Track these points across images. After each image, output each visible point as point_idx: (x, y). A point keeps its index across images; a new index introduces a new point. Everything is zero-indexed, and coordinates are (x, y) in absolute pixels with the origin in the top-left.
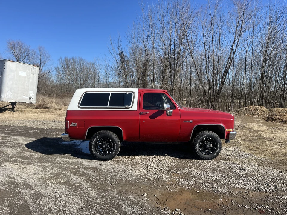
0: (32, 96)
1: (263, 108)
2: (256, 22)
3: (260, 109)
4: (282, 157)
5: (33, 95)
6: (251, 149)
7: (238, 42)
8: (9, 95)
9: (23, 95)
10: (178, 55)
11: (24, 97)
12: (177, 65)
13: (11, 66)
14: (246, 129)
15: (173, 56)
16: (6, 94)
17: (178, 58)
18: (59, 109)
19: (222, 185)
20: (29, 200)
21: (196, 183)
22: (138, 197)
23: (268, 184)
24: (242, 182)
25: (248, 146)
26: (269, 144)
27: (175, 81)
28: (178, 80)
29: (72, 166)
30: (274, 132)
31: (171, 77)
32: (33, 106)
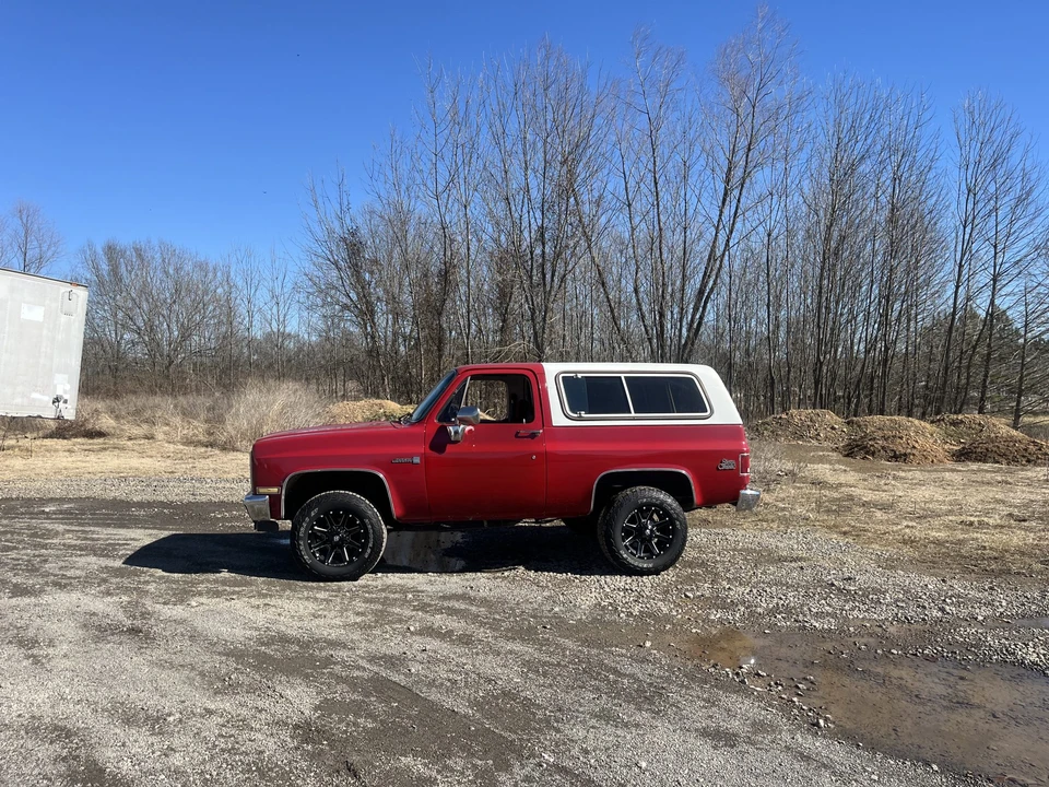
0: (65, 392)
1: (830, 417)
2: (794, 145)
3: (822, 421)
4: (931, 548)
5: (68, 387)
6: (845, 533)
7: (738, 201)
9: (34, 391)
10: (555, 247)
11: (35, 395)
12: (552, 280)
15: (538, 251)
17: (558, 255)
18: (147, 438)
19: (818, 615)
20: (376, 669)
21: (752, 614)
22: (633, 649)
23: (924, 607)
24: (862, 607)
25: (834, 525)
26: (885, 517)
27: (547, 331)
28: (558, 328)
29: (397, 596)
30: (886, 488)
31: (533, 320)
32: (38, 429)
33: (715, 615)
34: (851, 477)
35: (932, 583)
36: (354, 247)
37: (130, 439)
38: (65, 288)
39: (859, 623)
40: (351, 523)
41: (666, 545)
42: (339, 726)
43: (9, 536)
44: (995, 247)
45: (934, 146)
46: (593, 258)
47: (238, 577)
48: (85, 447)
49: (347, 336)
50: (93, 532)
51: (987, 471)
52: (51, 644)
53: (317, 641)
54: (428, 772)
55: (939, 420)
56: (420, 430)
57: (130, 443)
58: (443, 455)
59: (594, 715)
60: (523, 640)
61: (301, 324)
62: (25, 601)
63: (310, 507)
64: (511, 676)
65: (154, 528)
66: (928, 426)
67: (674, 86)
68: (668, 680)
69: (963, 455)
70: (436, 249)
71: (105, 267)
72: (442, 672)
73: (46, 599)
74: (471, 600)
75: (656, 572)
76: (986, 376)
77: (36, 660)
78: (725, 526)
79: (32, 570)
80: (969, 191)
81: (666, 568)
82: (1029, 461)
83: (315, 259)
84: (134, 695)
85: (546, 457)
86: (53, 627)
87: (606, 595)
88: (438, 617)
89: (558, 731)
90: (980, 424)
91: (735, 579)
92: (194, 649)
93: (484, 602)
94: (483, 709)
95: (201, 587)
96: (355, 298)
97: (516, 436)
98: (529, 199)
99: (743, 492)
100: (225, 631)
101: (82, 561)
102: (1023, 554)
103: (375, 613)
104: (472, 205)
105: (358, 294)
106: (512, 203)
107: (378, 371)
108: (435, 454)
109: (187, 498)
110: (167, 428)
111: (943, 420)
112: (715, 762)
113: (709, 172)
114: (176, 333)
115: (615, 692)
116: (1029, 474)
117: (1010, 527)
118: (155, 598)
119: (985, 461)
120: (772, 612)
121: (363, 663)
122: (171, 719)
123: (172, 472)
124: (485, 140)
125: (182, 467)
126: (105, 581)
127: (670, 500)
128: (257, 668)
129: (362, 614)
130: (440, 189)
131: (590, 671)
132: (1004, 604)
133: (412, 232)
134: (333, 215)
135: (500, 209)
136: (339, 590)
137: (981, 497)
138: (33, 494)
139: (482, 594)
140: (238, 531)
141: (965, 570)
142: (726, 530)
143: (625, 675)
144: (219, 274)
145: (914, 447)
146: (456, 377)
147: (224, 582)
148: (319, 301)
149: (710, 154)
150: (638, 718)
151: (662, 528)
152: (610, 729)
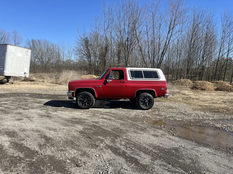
1: (189, 81)
2: (184, 20)
3: (187, 82)
4: (204, 107)
5: (27, 71)
6: (187, 104)
7: (172, 33)
8: (10, 71)
9: (20, 71)
10: (131, 42)
11: (20, 72)
12: (130, 50)
13: (11, 49)
14: (181, 93)
15: (127, 43)
16: (8, 70)
17: (131, 44)
18: (43, 82)
19: (178, 118)
20: (93, 123)
21: (165, 117)
22: (142, 122)
23: (199, 117)
24: (187, 117)
25: (185, 102)
26: (197, 101)
27: (128, 61)
28: (131, 60)
29: (96, 112)
30: (198, 95)
31: (125, 58)
32: (20, 79)
33: (158, 117)
34: (192, 93)
35: (202, 113)
36: (86, 42)
37: (39, 82)
38: (26, 50)
39: (186, 119)
40: (88, 98)
41: (150, 104)
42: (87, 132)
43: (20, 100)
44: (229, 44)
45: (216, 21)
46: (139, 45)
47: (66, 108)
48: (30, 83)
49: (84, 61)
50: (36, 99)
51: (221, 93)
52: (33, 118)
53: (82, 119)
54: (103, 139)
55: (213, 82)
56: (101, 80)
57: (39, 83)
58: (106, 86)
59: (133, 132)
60: (121, 120)
61: (74, 58)
62: (26, 111)
63: (80, 95)
64: (118, 125)
65: (48, 99)
66: (211, 83)
67: (158, 6)
68: (147, 127)
69: (217, 89)
70: (104, 42)
71: (31, 44)
72: (105, 124)
73: (30, 110)
74: (111, 113)
75: (147, 109)
76: (225, 73)
77: (31, 120)
78: (163, 102)
79: (26, 106)
80: (223, 31)
81: (149, 109)
82: (231, 91)
83: (78, 44)
84: (50, 126)
85: (126, 87)
86: (33, 115)
87: (137, 113)
88: (105, 116)
89: (126, 134)
90: (222, 83)
91: (163, 111)
92: (59, 119)
93: (113, 113)
94: (113, 130)
95: (59, 109)
96: (86, 53)
97: (120, 82)
98: (125, 32)
99: (166, 94)
100: (65, 117)
101: (35, 104)
102: (223, 108)
103: (93, 115)
104: (112, 32)
105: (87, 52)
106: (121, 32)
107: (91, 69)
108: (104, 85)
109: (53, 94)
110: (47, 80)
111: (214, 82)
112: (154, 139)
113: (165, 26)
114: (47, 59)
115: (137, 128)
116: (230, 94)
117: (222, 103)
118: (51, 111)
119: (222, 91)
120: (169, 117)
121: (91, 123)
122: (57, 129)
123: (49, 89)
124: (115, 18)
125: (51, 88)
126: (40, 108)
127: (151, 95)
128: (71, 123)
129: (90, 115)
130: (105, 29)
131: (133, 125)
132: (216, 117)
133: (99, 38)
134: (82, 34)
135: (118, 34)
136: (85, 111)
137: (218, 98)
138: (22, 92)
139: (113, 112)
140: (64, 100)
141: (210, 111)
142: (163, 103)
143: (139, 126)
144: (56, 47)
145: (207, 88)
146: (109, 70)
147: (63, 109)
148: (78, 53)
149: (166, 22)
150: (141, 132)
151: (149, 101)
152: (136, 134)
